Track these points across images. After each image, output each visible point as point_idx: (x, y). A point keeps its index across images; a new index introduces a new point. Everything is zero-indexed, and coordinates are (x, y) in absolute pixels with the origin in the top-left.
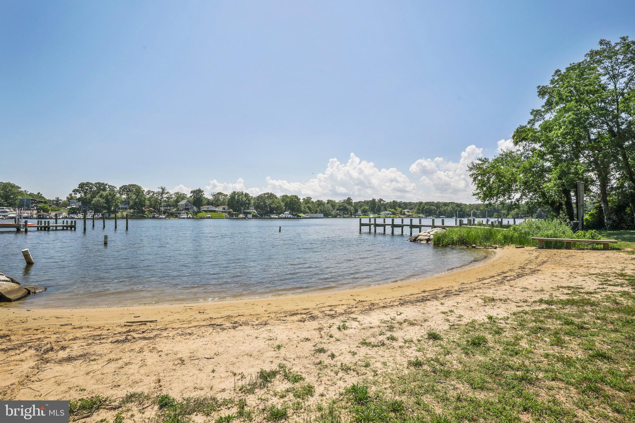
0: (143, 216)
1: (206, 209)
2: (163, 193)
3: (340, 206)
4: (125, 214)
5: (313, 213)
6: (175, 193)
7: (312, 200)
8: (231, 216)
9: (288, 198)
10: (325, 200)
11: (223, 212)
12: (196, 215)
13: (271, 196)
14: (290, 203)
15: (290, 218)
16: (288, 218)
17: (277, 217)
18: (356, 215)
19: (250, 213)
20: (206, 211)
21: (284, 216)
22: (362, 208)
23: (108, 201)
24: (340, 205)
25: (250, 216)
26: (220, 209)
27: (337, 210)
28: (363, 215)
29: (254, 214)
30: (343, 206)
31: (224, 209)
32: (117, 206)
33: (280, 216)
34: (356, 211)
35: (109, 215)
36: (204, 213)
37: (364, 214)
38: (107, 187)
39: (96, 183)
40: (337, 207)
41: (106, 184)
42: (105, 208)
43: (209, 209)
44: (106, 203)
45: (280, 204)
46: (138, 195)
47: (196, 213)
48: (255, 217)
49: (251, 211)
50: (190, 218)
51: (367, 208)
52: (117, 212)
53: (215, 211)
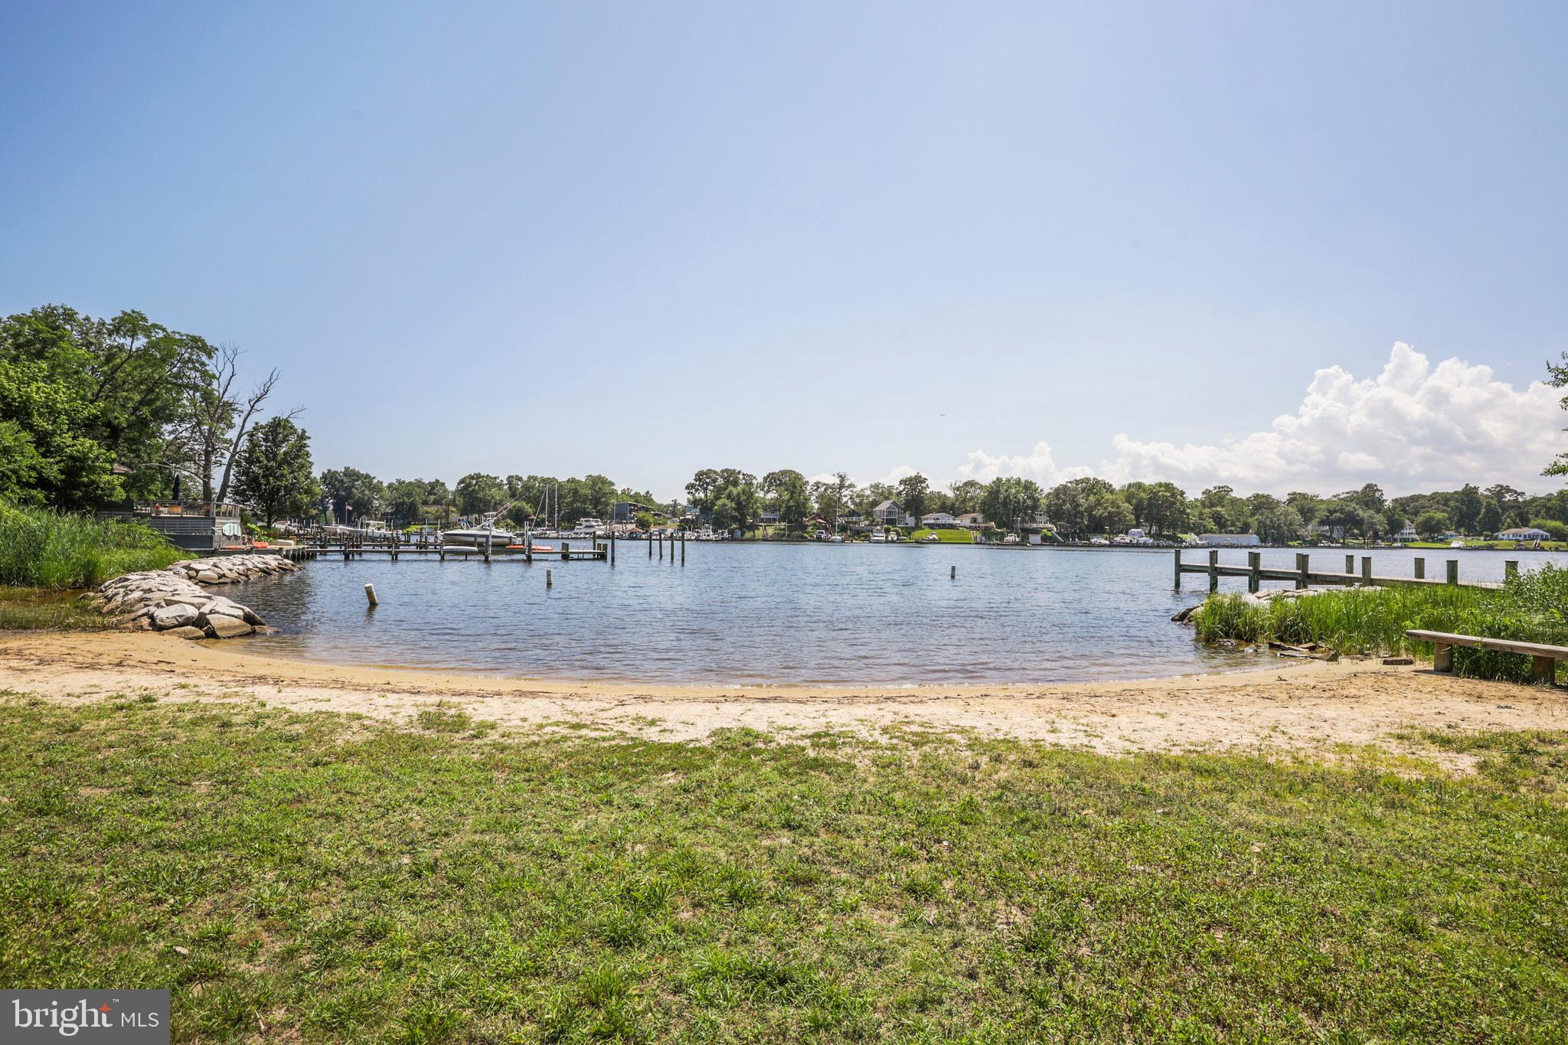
0: (802, 537)
1: (932, 522)
2: (841, 486)
3: (1331, 512)
4: (770, 531)
5: (1231, 532)
6: (872, 486)
7: (1233, 494)
8: (990, 538)
9: (1144, 491)
10: (1280, 494)
11: (970, 528)
12: (909, 534)
13: (1092, 487)
14: (1150, 505)
15: (1145, 546)
16: (1138, 546)
17: (1107, 542)
18: (1395, 540)
19: (1035, 531)
20: (931, 526)
21: (1127, 540)
22: (1420, 519)
23: (740, 507)
24: (1332, 508)
25: (1035, 539)
26: (965, 520)
27: (1322, 523)
28: (1425, 540)
29: (1049, 534)
30: (1342, 511)
31: (974, 520)
32: (755, 515)
33: (1118, 539)
34: (1395, 526)
35: (742, 535)
36: (927, 530)
37: (1427, 535)
38: (741, 477)
39: (723, 471)
40: (1321, 514)
41: (739, 472)
42: (734, 519)
43: (939, 522)
44: (735, 509)
45: (1118, 507)
46: (792, 493)
47: (909, 531)
48: (1048, 541)
49: (1041, 525)
50: (892, 542)
51: (1439, 516)
52: (757, 527)
53: (952, 527)
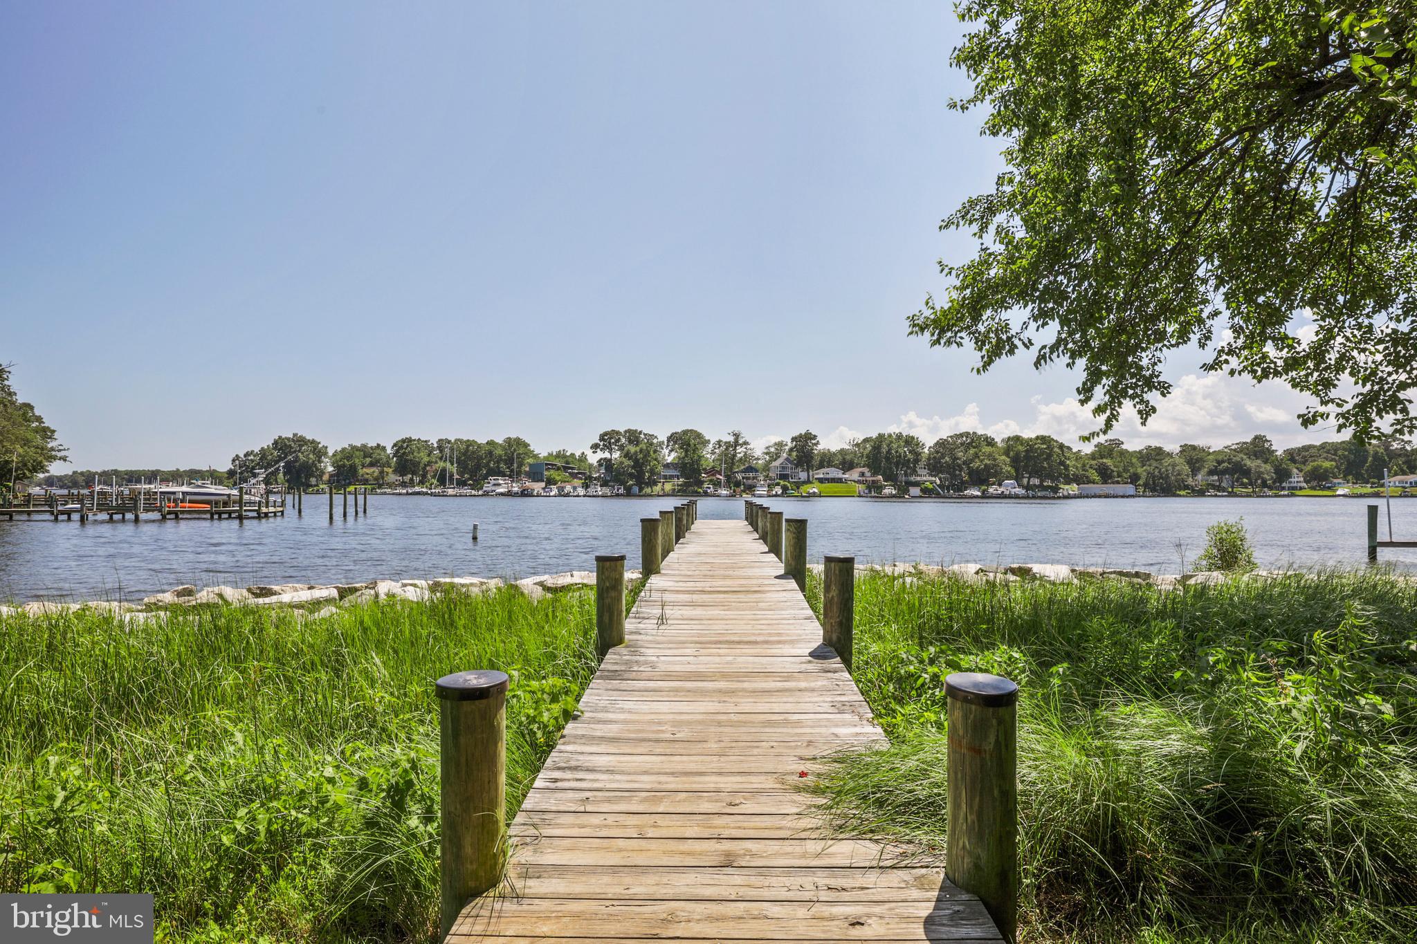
0: (696, 492)
1: (822, 476)
2: (736, 443)
3: (1219, 463)
4: (668, 487)
5: (1118, 482)
6: (776, 444)
7: (1124, 447)
8: (873, 491)
9: (1022, 444)
10: (1172, 447)
11: (859, 482)
12: (798, 488)
13: (973, 441)
14: (1027, 457)
15: (1017, 497)
16: (1010, 497)
17: (979, 494)
18: (1283, 489)
19: (916, 484)
20: (821, 481)
21: (1000, 490)
22: (1308, 468)
23: (638, 465)
24: (1220, 458)
25: (915, 491)
26: (854, 475)
27: (1211, 473)
28: (1313, 488)
29: (931, 486)
30: (1229, 461)
31: (863, 474)
32: (652, 472)
33: (991, 490)
34: (1282, 475)
35: (641, 489)
36: (817, 484)
37: (1314, 483)
38: (642, 436)
39: (626, 432)
40: (1210, 464)
41: (640, 432)
42: (631, 476)
43: (827, 476)
44: (633, 467)
45: (995, 460)
46: (687, 451)
47: (798, 485)
48: (928, 493)
49: (925, 478)
50: (776, 495)
51: (1327, 464)
52: (655, 483)
53: (839, 481)
